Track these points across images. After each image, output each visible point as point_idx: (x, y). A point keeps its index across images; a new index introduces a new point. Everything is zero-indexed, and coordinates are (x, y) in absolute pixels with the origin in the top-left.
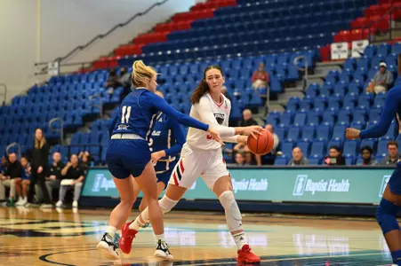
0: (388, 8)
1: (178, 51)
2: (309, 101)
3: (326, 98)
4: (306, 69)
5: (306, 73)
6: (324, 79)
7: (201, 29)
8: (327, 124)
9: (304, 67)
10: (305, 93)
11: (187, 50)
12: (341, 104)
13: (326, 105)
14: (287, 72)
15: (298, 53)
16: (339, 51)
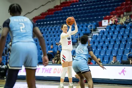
0: (124, 8)
1: (48, 22)
2: (93, 41)
3: (99, 40)
4: (93, 29)
5: (93, 31)
6: (99, 33)
7: (57, 15)
8: (99, 49)
9: (92, 29)
10: (92, 38)
11: (52, 22)
12: (104, 42)
13: (99, 42)
14: (86, 30)
15: (90, 23)
16: (105, 23)
